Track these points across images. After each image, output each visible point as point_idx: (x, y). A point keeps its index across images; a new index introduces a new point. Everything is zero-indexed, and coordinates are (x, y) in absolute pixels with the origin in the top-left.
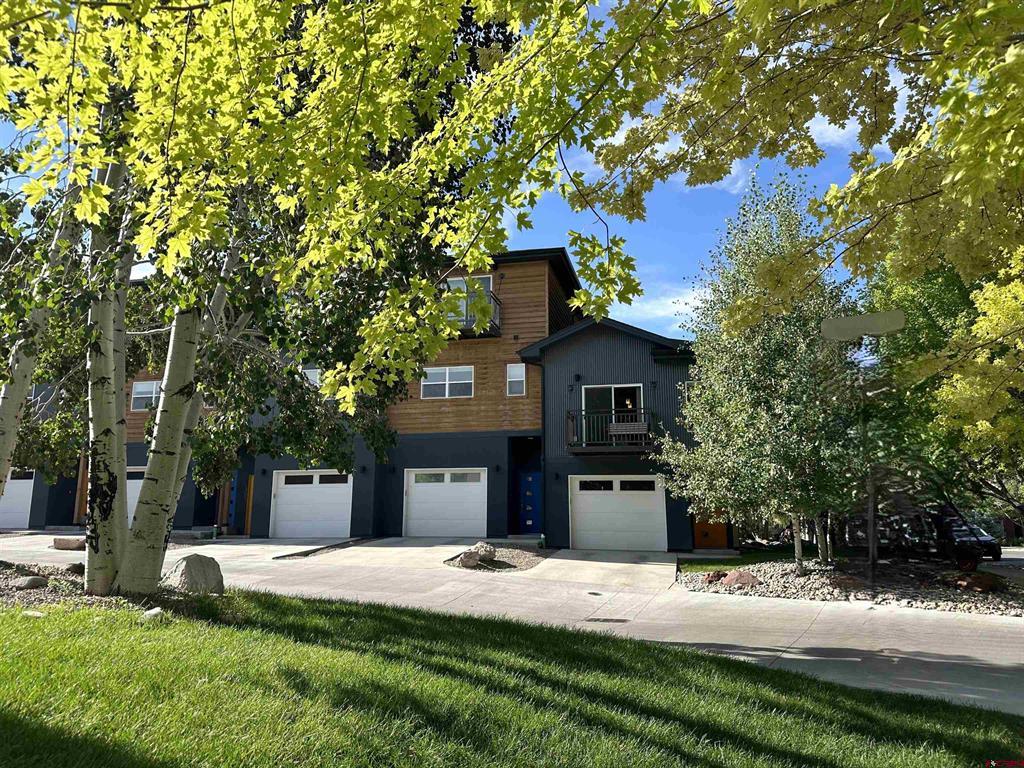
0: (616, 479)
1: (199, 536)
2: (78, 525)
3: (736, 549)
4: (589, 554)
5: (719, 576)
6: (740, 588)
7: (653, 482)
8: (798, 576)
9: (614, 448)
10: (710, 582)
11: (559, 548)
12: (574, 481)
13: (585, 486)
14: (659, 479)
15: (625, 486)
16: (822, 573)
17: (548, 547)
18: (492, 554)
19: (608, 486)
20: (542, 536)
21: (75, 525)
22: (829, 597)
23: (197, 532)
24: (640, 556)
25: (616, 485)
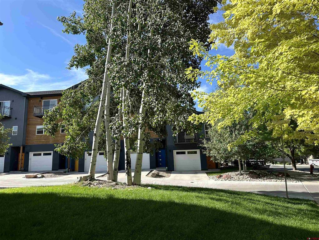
0: (186, 151)
1: (63, 172)
2: (21, 170)
3: (219, 169)
4: (181, 172)
5: (221, 176)
6: (227, 179)
7: (196, 151)
8: (240, 175)
9: (186, 143)
10: (219, 178)
11: (172, 171)
12: (175, 152)
13: (178, 153)
14: (198, 151)
15: (189, 153)
16: (247, 174)
17: (168, 171)
18: (159, 173)
19: (184, 153)
20: (167, 168)
21: (19, 171)
22: (251, 180)
23: (62, 171)
24: (195, 172)
25: (186, 153)
